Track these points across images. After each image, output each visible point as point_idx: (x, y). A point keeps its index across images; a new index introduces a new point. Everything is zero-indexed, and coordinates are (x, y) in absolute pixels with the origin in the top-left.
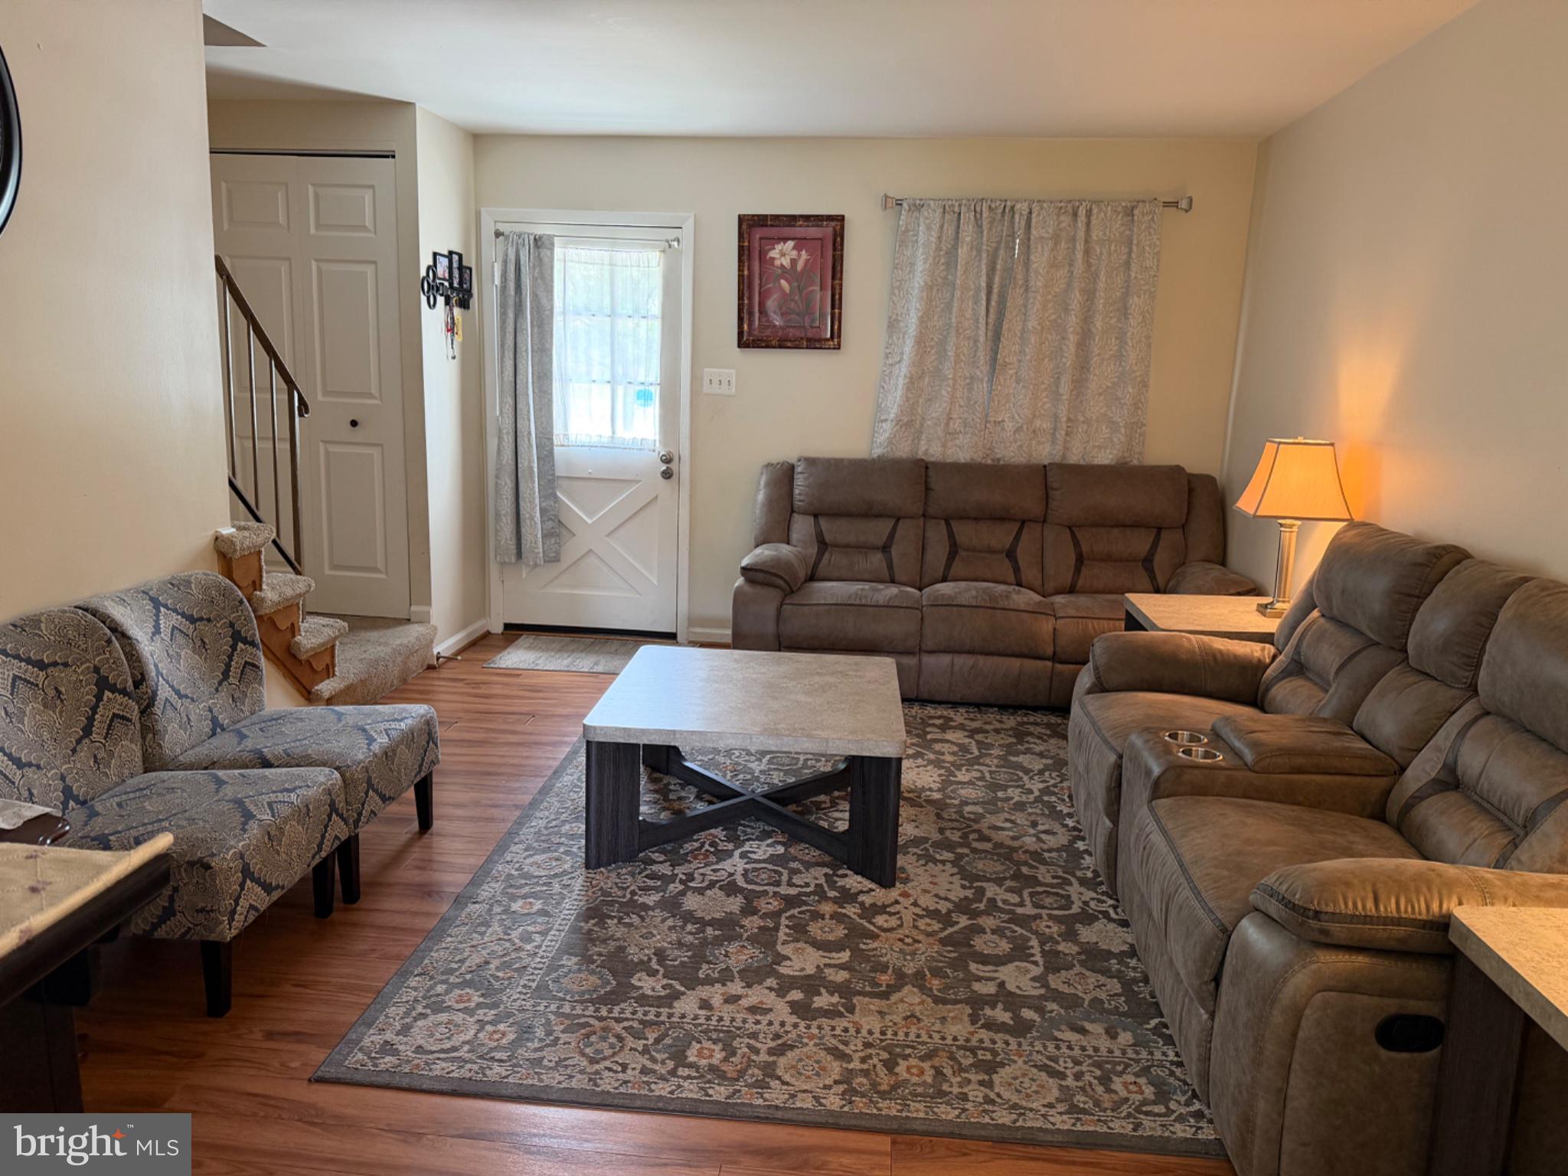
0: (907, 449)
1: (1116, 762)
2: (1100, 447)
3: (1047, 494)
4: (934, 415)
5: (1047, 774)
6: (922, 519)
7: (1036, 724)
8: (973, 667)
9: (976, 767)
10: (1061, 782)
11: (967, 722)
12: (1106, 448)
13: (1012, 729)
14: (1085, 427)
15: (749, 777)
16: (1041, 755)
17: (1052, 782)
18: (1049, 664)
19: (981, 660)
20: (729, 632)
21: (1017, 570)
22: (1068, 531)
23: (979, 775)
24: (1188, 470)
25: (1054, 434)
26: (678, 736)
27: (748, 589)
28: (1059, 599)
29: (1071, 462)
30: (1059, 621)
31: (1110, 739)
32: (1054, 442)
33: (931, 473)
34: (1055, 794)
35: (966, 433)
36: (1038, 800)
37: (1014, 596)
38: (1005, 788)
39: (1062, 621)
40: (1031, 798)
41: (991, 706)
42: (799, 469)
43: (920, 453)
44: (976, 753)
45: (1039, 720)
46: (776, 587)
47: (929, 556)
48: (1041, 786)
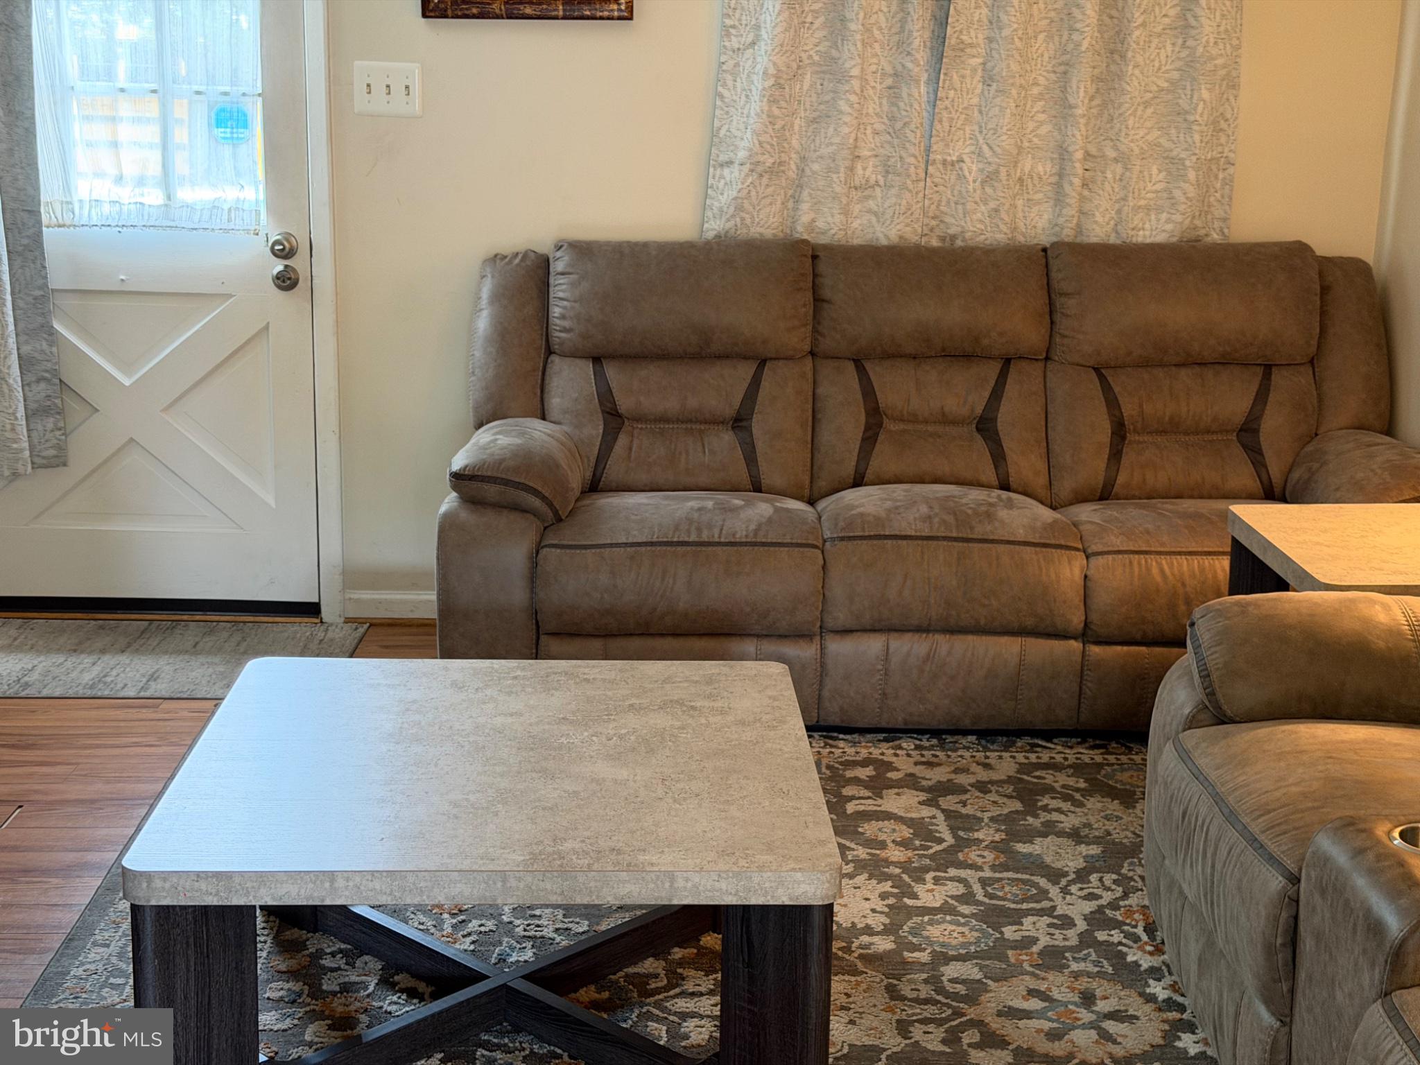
0: (774, 221)
1: (1283, 894)
2: (1148, 209)
3: (1051, 304)
4: (825, 151)
5: (1094, 878)
6: (809, 361)
7: (1052, 766)
8: (927, 658)
9: (952, 872)
10: (1125, 895)
11: (919, 771)
12: (1159, 210)
13: (1010, 780)
14: (1119, 169)
15: (490, 925)
16: (1076, 836)
17: (1107, 897)
18: (1075, 645)
19: (943, 644)
20: (433, 596)
21: (998, 457)
22: (1093, 375)
23: (960, 889)
24: (1321, 251)
25: (1058, 187)
26: (340, 883)
27: (464, 515)
28: (1087, 513)
29: (1094, 240)
30: (1093, 560)
31: (1262, 838)
32: (1059, 199)
33: (822, 267)
34: (1118, 925)
35: (888, 187)
36: (1086, 940)
37: (1003, 514)
38: (1016, 918)
39: (1100, 560)
40: (1072, 937)
41: (965, 733)
42: (558, 266)
43: (800, 229)
44: (949, 840)
45: (1059, 758)
46: (524, 511)
47: (827, 435)
48: (1089, 907)
